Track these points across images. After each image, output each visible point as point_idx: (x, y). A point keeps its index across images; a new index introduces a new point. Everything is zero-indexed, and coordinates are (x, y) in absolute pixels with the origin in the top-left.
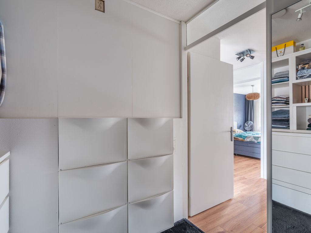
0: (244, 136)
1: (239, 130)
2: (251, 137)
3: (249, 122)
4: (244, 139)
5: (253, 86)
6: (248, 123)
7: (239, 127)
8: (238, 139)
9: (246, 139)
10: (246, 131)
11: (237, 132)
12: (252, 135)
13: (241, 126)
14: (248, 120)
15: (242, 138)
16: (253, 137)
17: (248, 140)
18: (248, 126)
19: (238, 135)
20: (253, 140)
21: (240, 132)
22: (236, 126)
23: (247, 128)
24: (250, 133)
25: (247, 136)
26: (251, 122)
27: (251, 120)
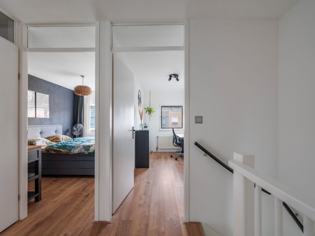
0: (70, 146)
1: (64, 137)
2: (80, 146)
3: (79, 125)
4: (70, 151)
5: (83, 76)
6: (77, 126)
7: (65, 133)
8: (61, 151)
9: (72, 151)
10: (74, 137)
11: (61, 139)
12: (81, 142)
13: (67, 131)
14: (77, 123)
15: (67, 149)
16: (83, 146)
17: (76, 151)
18: (77, 130)
19: (60, 145)
20: (83, 151)
21: (65, 139)
22: (61, 131)
23: (75, 133)
24: (79, 141)
25: (75, 145)
26: (80, 126)
27: (80, 123)
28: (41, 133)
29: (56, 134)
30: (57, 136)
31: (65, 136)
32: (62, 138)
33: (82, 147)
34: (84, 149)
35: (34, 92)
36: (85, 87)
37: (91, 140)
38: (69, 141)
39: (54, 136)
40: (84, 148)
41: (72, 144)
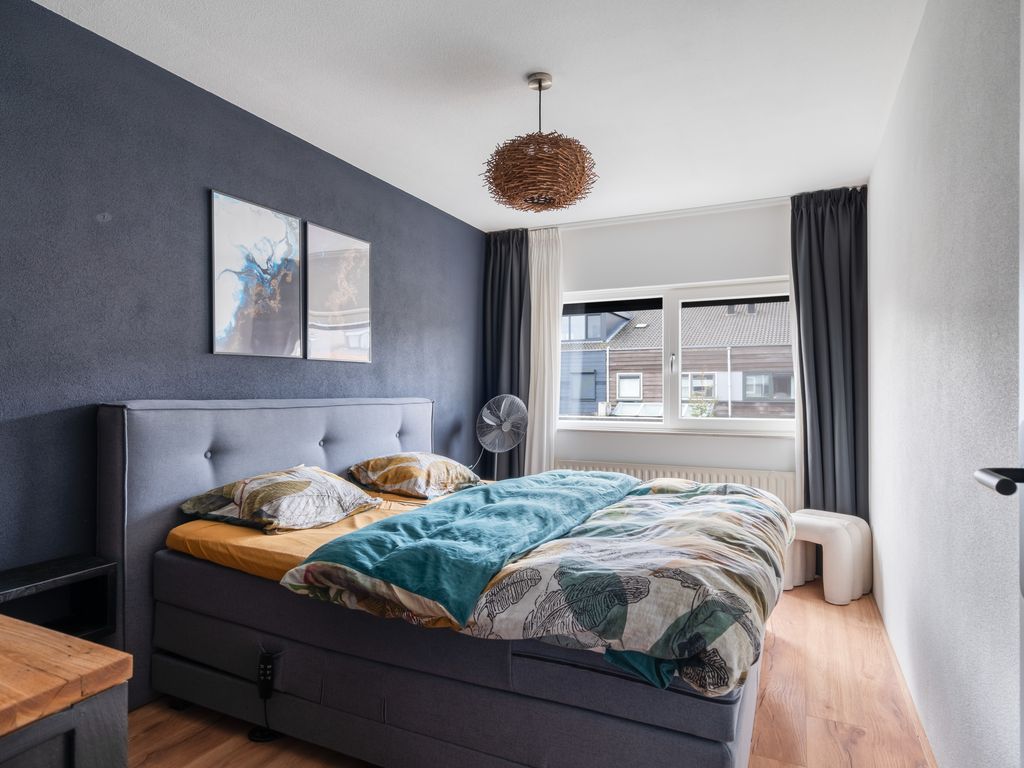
0: (465, 569)
2: (534, 577)
3: (507, 400)
4: (462, 611)
5: (537, 79)
6: (499, 407)
7: (444, 445)
11: (422, 481)
13: (456, 429)
14: (496, 391)
15: (438, 595)
16: (561, 572)
17: (510, 620)
18: (499, 426)
20: (565, 626)
21: (444, 476)
22: (424, 431)
23: (493, 443)
24: (521, 511)
25: (494, 558)
26: (512, 403)
27: (514, 390)
28: (327, 442)
29: (404, 449)
30: (402, 460)
31: (441, 459)
32: (429, 475)
33: (555, 586)
34: (578, 614)
35: (296, 223)
36: (556, 141)
37: (592, 500)
38: (461, 510)
39: (390, 461)
40: (570, 603)
41: (477, 538)
